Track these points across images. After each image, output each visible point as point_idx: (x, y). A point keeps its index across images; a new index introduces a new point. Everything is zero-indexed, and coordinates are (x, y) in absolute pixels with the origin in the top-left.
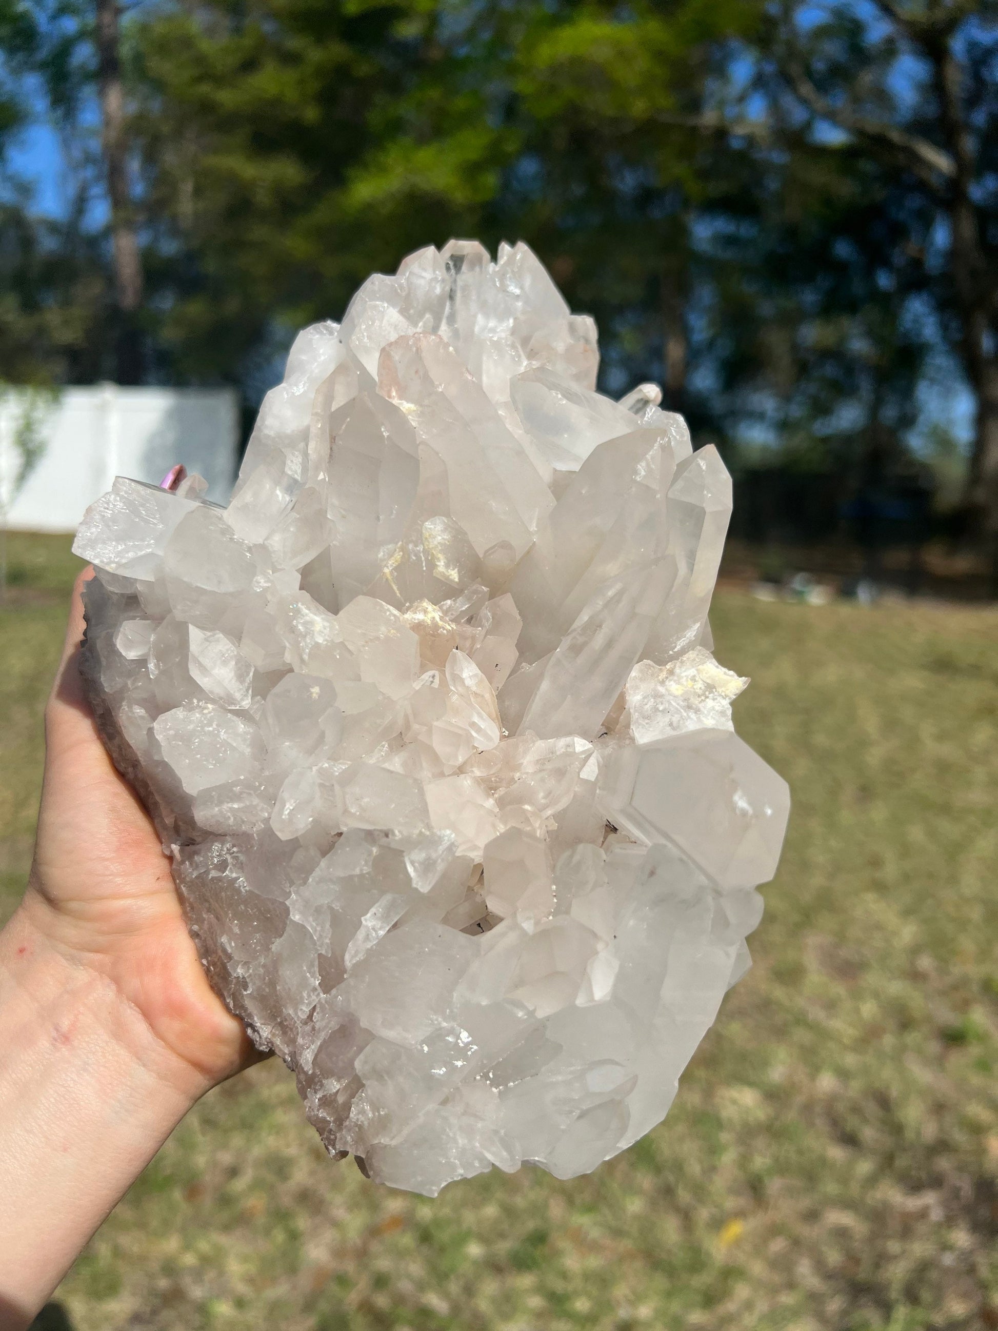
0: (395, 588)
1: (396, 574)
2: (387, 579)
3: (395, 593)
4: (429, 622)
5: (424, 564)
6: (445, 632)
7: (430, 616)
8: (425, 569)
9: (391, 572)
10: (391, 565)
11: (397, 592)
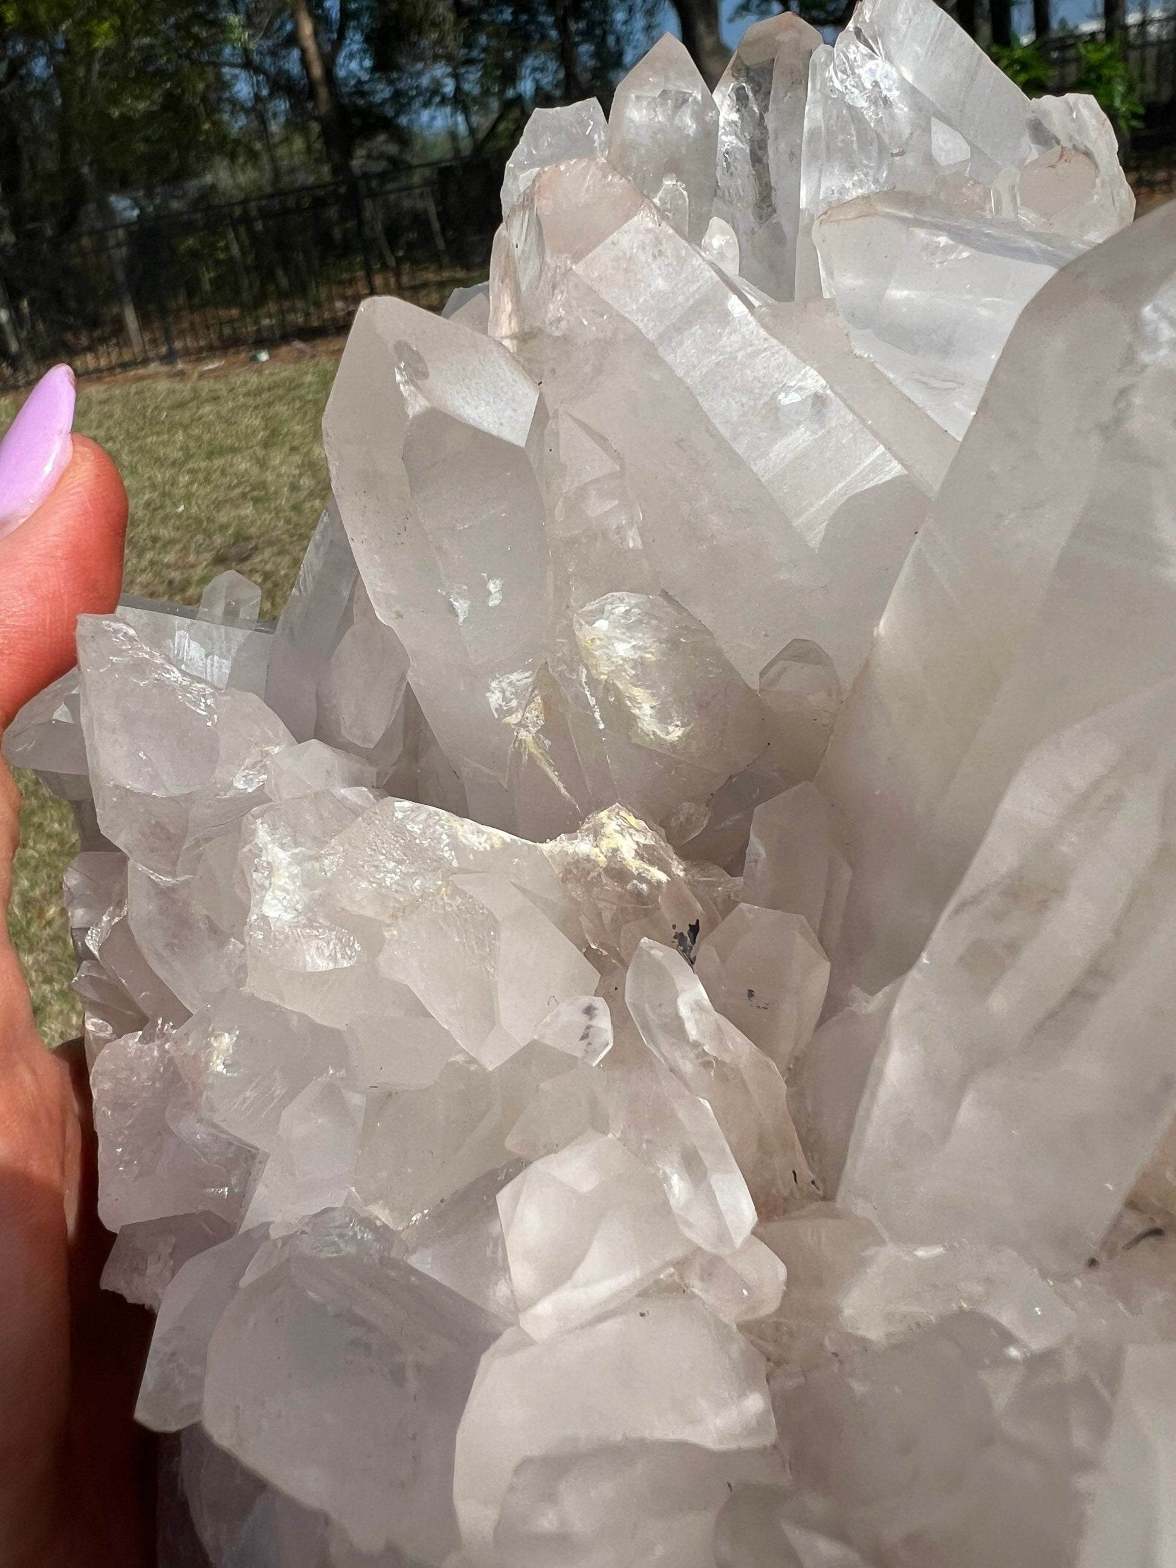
0: (553, 776)
1: (547, 742)
2: (531, 756)
3: (557, 790)
4: (602, 860)
5: (597, 715)
6: (644, 886)
7: (605, 844)
8: (602, 726)
9: (536, 739)
10: (535, 724)
11: (561, 785)
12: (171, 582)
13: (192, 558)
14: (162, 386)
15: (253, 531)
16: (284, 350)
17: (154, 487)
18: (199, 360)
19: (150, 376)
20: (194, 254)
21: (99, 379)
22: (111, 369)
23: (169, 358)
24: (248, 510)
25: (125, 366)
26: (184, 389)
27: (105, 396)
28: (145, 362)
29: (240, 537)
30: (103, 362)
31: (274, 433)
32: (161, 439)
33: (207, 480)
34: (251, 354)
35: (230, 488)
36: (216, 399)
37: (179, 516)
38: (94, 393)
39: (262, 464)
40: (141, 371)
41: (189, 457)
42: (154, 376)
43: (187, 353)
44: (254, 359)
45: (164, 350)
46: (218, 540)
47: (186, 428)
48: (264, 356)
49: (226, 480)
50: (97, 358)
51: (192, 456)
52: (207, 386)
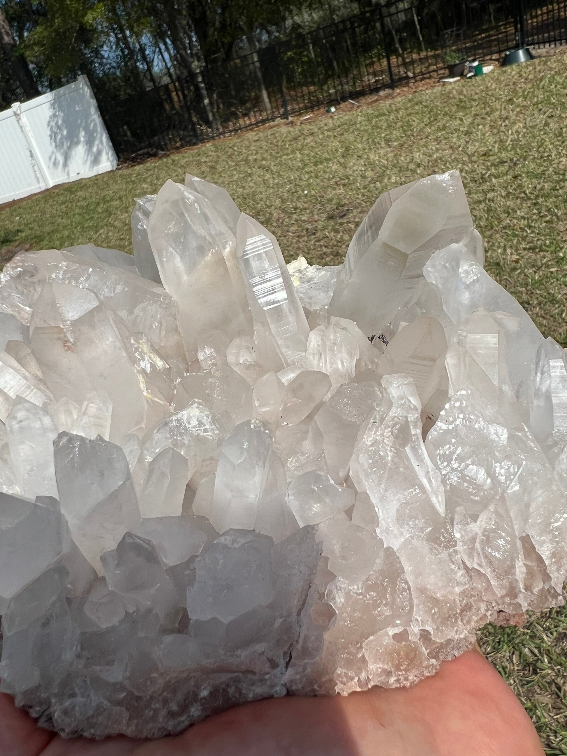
12: (307, 229)
13: (316, 217)
14: (284, 130)
15: (345, 201)
16: (343, 105)
17: (290, 182)
18: (300, 115)
19: (275, 126)
20: (291, 60)
21: (252, 130)
22: (256, 124)
23: (285, 116)
24: (341, 190)
25: (263, 122)
26: (295, 131)
27: (256, 138)
28: (273, 119)
29: (340, 205)
30: (253, 121)
31: (347, 149)
32: (289, 157)
33: (317, 177)
34: (327, 108)
35: (329, 179)
36: (312, 134)
37: (306, 196)
38: (250, 137)
39: (344, 166)
40: (272, 123)
41: (305, 165)
42: (278, 125)
43: (294, 111)
44: (328, 111)
45: (282, 111)
46: (329, 207)
47: (300, 150)
48: (333, 109)
49: (327, 176)
50: (249, 119)
51: (307, 164)
52: (306, 127)
